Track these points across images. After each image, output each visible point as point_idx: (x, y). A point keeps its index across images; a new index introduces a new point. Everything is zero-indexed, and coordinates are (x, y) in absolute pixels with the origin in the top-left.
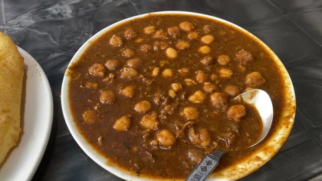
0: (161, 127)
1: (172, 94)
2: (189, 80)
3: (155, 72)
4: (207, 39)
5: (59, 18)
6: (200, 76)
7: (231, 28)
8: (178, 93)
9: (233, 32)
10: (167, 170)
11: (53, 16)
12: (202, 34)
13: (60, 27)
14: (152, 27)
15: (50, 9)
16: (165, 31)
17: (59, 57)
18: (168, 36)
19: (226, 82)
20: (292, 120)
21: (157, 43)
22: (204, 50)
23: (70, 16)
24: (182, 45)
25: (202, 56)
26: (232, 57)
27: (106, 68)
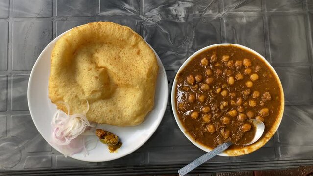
0: (211, 123)
1: (222, 107)
2: (233, 101)
3: (218, 91)
4: (254, 77)
5: (176, 20)
6: (239, 101)
7: (271, 73)
8: (225, 107)
9: (271, 76)
10: (207, 142)
11: (173, 16)
12: (253, 72)
13: (175, 29)
14: (228, 57)
15: (171, 8)
16: (234, 62)
17: (172, 55)
18: (234, 67)
19: (250, 108)
20: (268, 140)
21: (226, 70)
22: (249, 84)
23: (183, 20)
24: (239, 76)
25: (246, 88)
26: (261, 94)
27: (195, 80)
